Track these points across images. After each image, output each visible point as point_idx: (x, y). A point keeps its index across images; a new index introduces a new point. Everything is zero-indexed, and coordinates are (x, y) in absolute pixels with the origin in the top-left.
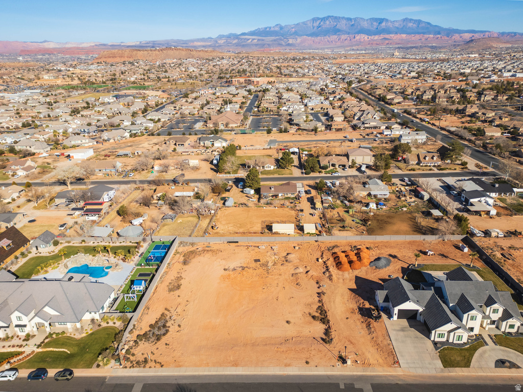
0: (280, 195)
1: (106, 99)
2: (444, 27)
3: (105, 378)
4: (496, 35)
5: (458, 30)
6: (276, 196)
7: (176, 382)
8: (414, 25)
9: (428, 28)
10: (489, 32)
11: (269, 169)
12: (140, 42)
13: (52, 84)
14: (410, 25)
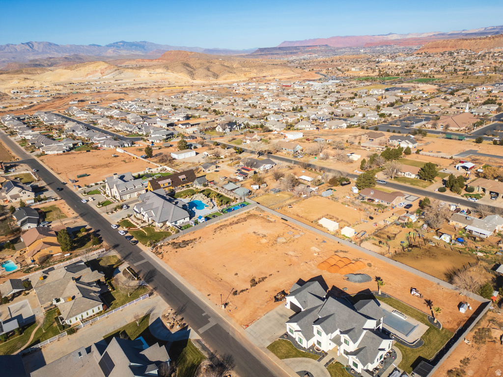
0: (377, 200)
1: (376, 91)
3: (141, 251)
6: (373, 200)
7: (156, 267)
11: (409, 177)
12: (486, 28)
13: (355, 75)
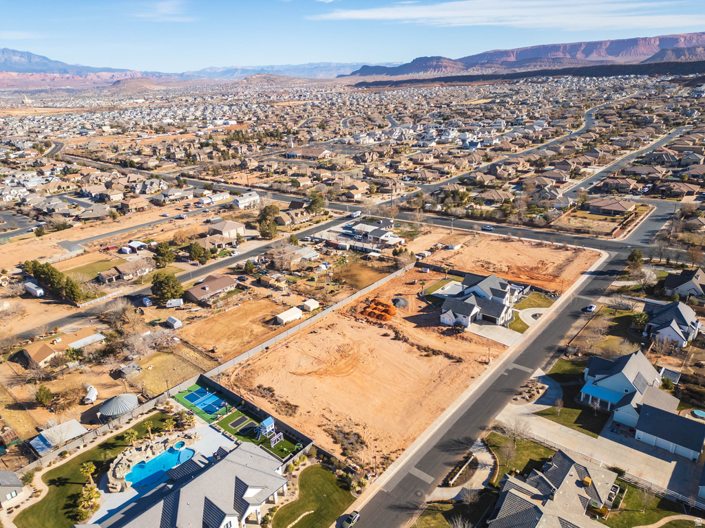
2: (69, 64)
4: (139, 75)
5: (89, 67)
6: (216, 295)
8: (23, 59)
9: (45, 65)
10: (130, 71)
14: (16, 58)
